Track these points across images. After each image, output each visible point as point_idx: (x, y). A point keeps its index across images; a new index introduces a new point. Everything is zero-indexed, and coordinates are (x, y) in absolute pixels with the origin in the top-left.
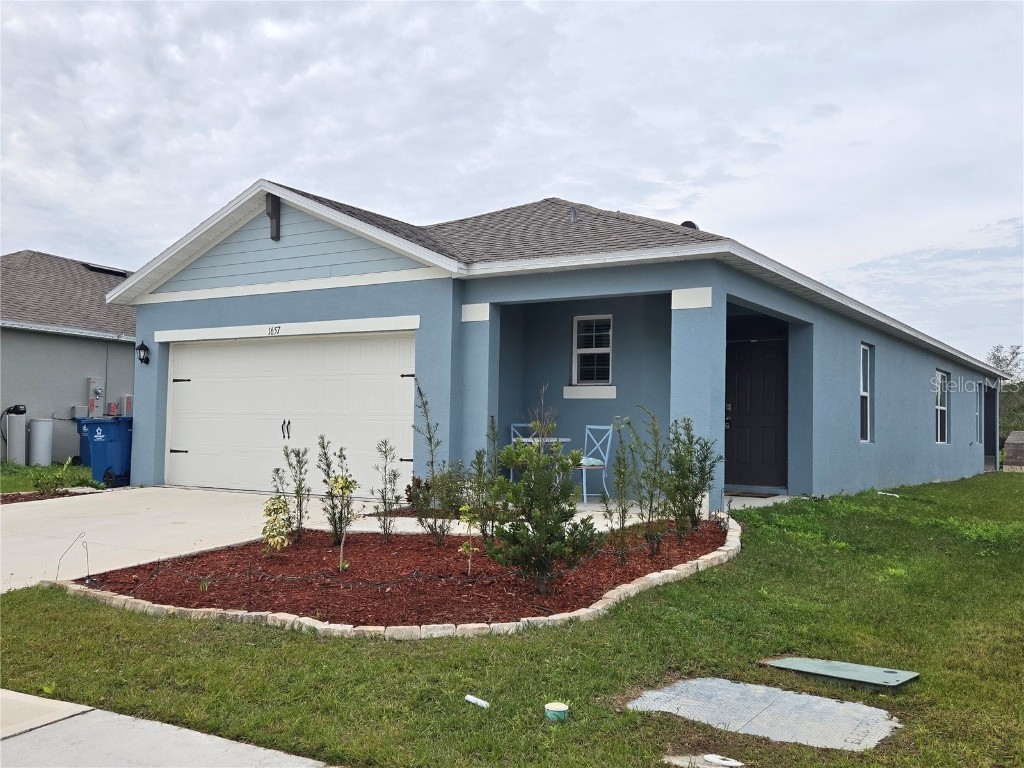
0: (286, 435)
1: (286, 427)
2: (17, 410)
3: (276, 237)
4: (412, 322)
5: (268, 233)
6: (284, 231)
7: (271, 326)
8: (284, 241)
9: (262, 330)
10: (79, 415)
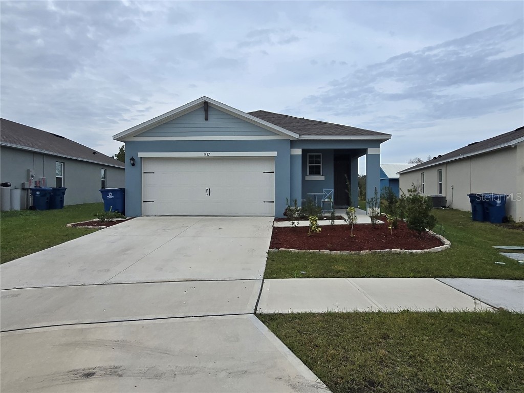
0: (208, 194)
1: (208, 191)
2: (6, 185)
3: (206, 119)
4: (274, 154)
5: (203, 117)
6: (210, 117)
7: (205, 153)
8: (210, 121)
9: (201, 154)
10: (26, 187)
